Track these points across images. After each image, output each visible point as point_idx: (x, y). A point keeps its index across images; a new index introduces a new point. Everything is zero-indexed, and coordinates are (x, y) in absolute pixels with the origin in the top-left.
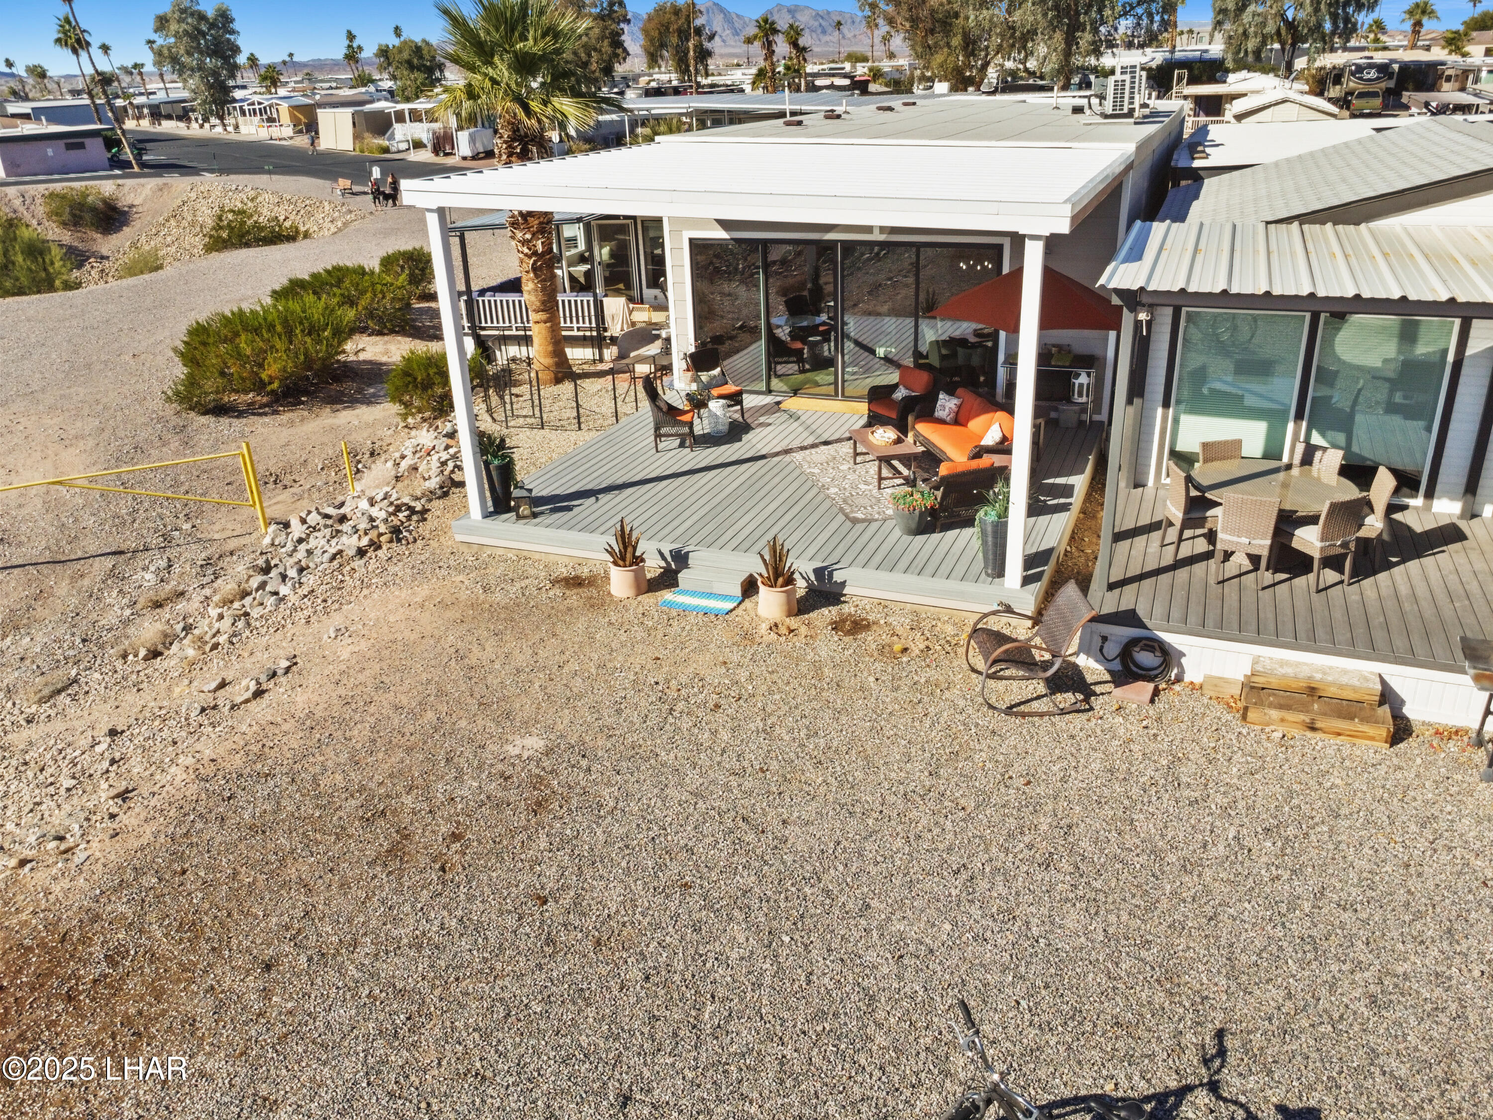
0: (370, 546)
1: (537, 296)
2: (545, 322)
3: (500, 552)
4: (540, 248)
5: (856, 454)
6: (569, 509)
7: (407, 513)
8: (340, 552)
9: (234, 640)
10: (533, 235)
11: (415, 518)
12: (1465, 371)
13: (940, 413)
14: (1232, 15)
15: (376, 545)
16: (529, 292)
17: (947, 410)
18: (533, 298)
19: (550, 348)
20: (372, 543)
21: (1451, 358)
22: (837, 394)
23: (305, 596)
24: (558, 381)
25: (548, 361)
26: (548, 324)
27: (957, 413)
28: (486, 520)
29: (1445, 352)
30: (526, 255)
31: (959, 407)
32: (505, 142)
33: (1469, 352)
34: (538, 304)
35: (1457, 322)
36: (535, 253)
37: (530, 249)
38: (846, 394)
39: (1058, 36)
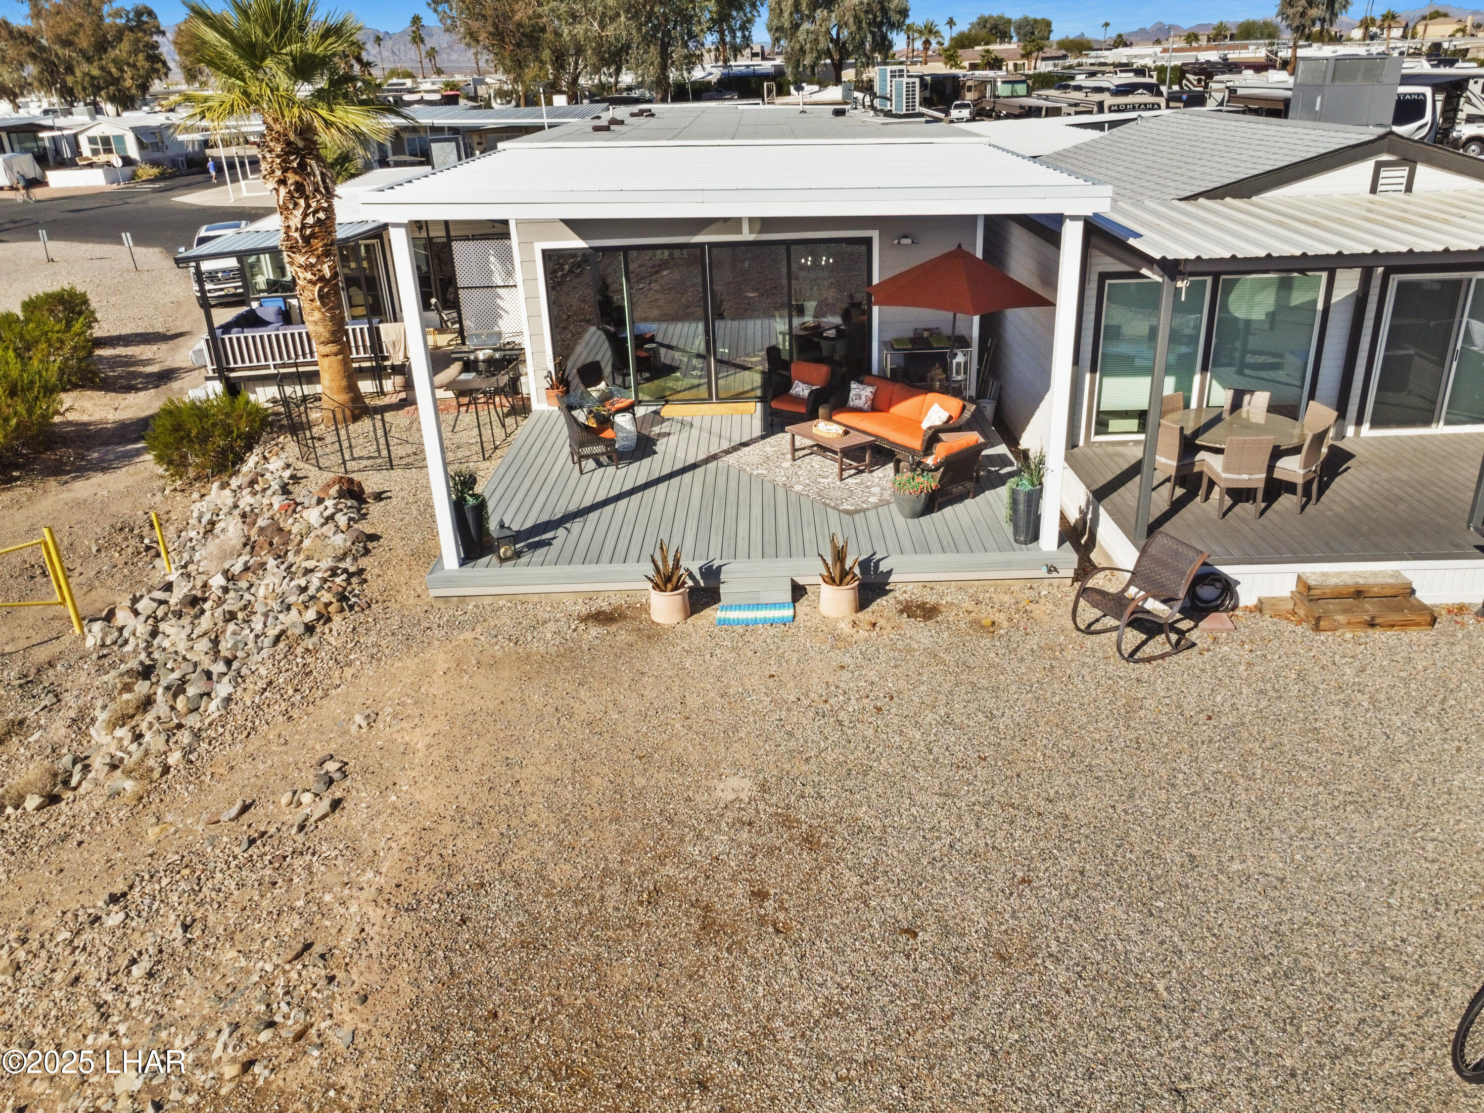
0: (318, 620)
1: (325, 327)
2: (336, 355)
3: (487, 601)
4: (327, 273)
5: (795, 450)
6: (548, 543)
7: (344, 576)
8: (283, 632)
9: (192, 757)
10: (318, 257)
11: (354, 580)
12: (1331, 315)
13: (853, 402)
14: (789, 32)
15: (324, 618)
16: (316, 323)
17: (863, 399)
18: (321, 329)
19: (344, 383)
20: (320, 616)
21: (1320, 306)
22: (711, 397)
23: (265, 690)
24: (356, 418)
25: (343, 398)
26: (340, 357)
27: (873, 400)
28: (464, 568)
29: (1315, 302)
30: (310, 281)
31: (875, 394)
32: (278, 156)
33: (1334, 300)
34: (327, 335)
35: (1324, 275)
36: (322, 279)
37: (314, 275)
38: (721, 396)
39: (654, 50)
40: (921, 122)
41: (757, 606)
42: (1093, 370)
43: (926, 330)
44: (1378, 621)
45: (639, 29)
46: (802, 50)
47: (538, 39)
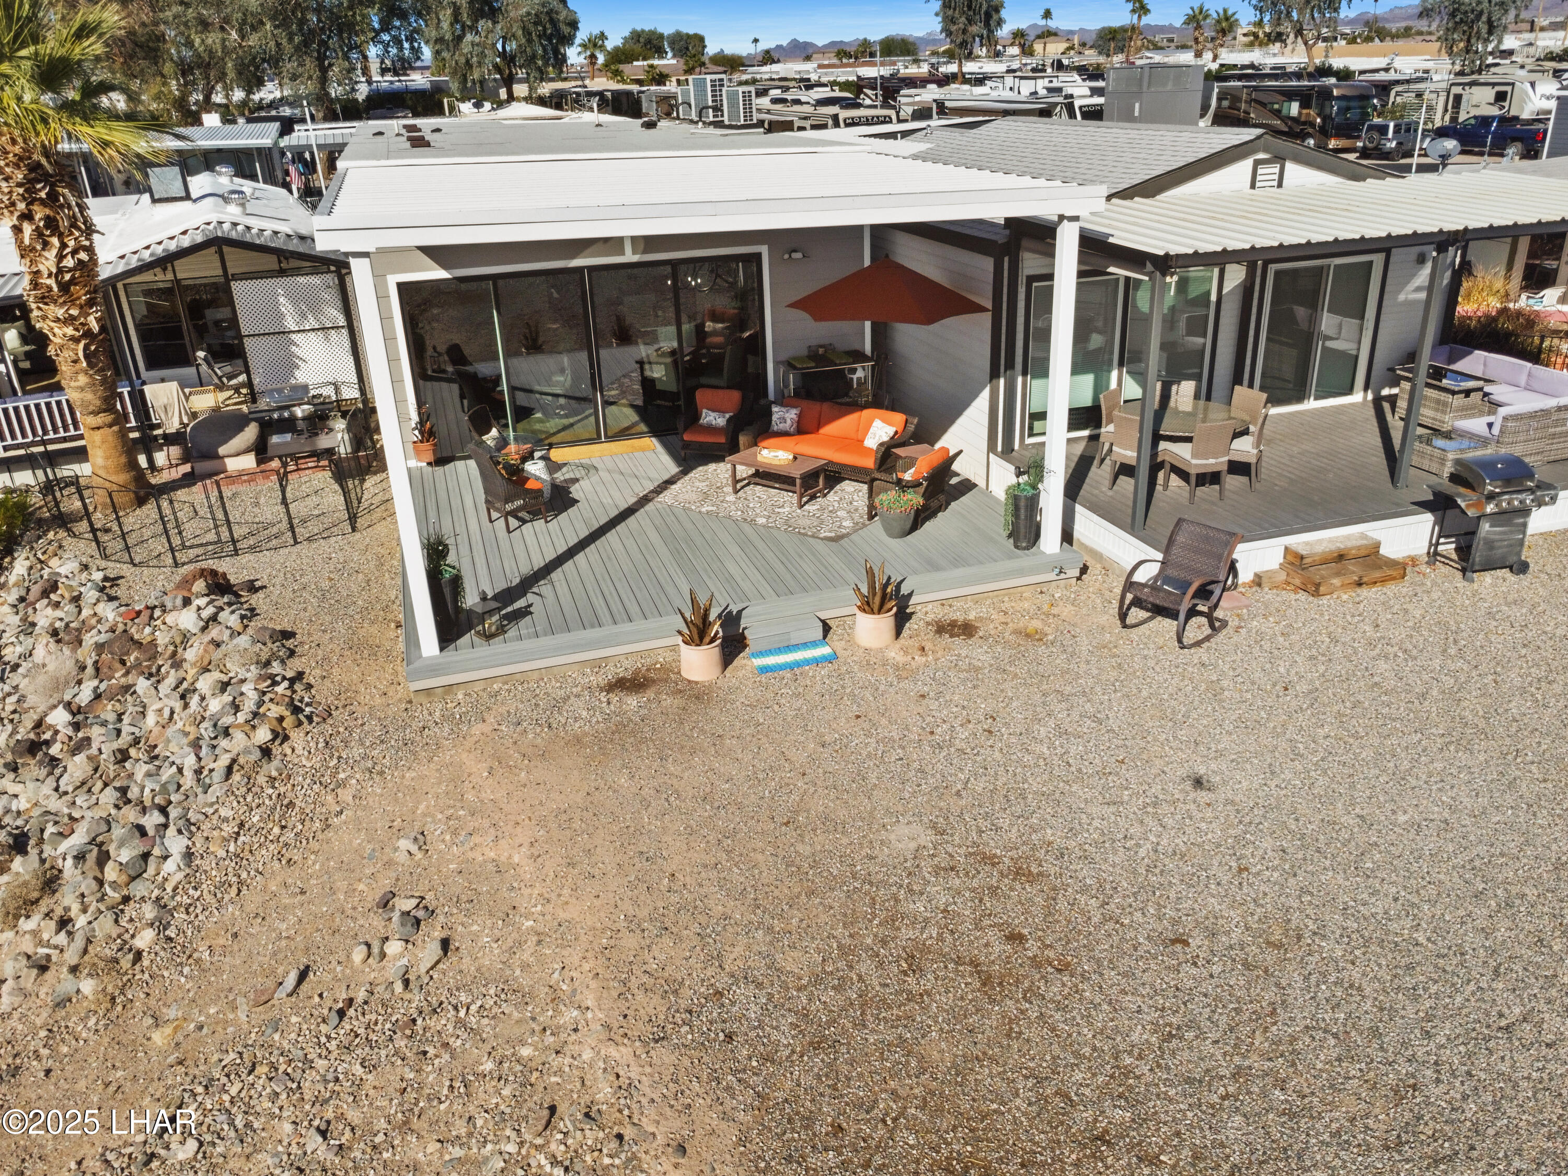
0: (273, 740)
1: (95, 393)
2: (110, 426)
4: (95, 327)
5: (736, 481)
6: (525, 612)
7: (286, 684)
8: (234, 761)
9: (172, 933)
10: (81, 307)
12: (1223, 306)
13: (776, 425)
14: (451, 45)
15: (280, 736)
16: (82, 389)
17: (789, 422)
18: (89, 396)
19: (123, 459)
20: (276, 735)
21: (1214, 297)
22: (599, 437)
23: (238, 834)
24: (141, 502)
25: (123, 478)
26: (115, 428)
27: (798, 422)
29: (1208, 293)
30: (73, 339)
31: (800, 416)
32: (19, 185)
33: (1225, 291)
34: (98, 403)
35: (1216, 271)
36: (88, 334)
37: (77, 330)
38: (609, 434)
40: (759, 133)
41: (789, 648)
42: (1025, 373)
43: (821, 346)
44: (1365, 579)
45: (291, 40)
46: (468, 63)
47: (157, 50)
